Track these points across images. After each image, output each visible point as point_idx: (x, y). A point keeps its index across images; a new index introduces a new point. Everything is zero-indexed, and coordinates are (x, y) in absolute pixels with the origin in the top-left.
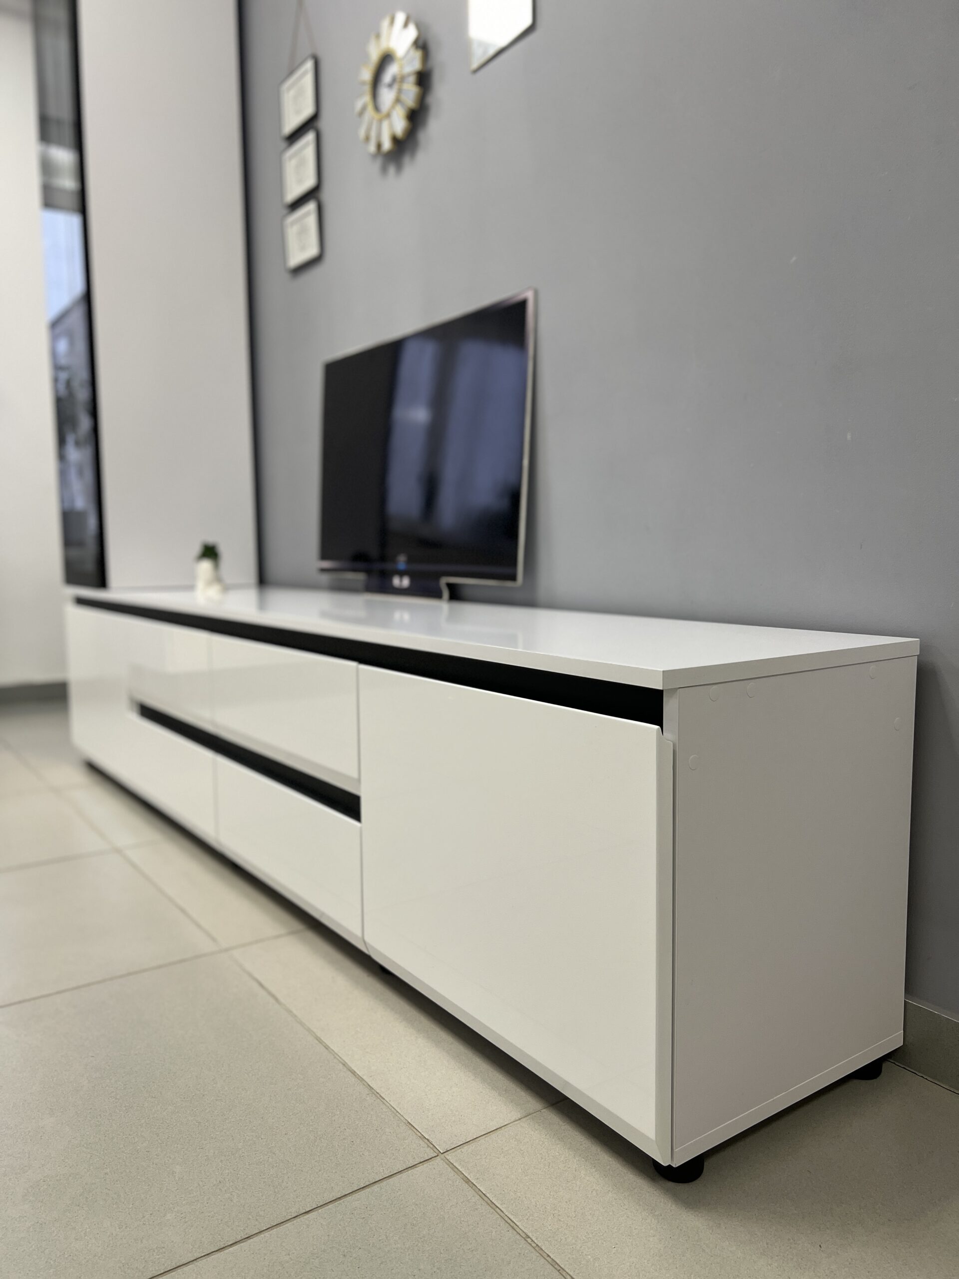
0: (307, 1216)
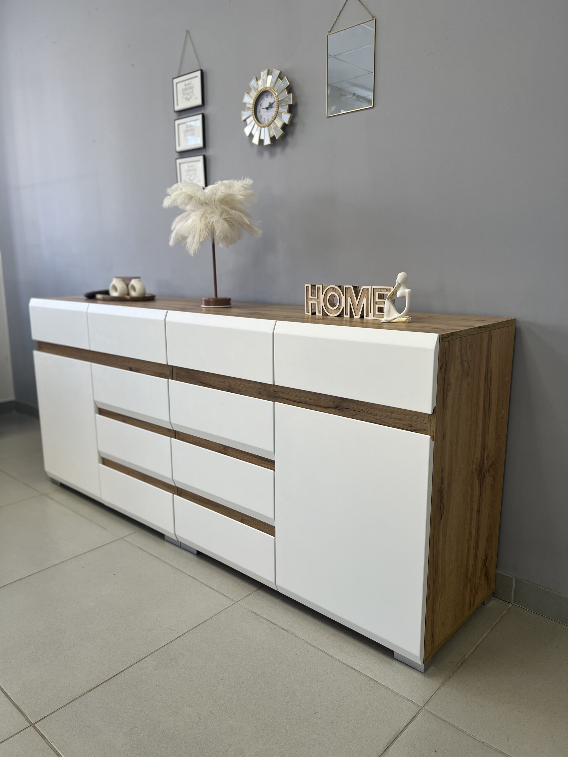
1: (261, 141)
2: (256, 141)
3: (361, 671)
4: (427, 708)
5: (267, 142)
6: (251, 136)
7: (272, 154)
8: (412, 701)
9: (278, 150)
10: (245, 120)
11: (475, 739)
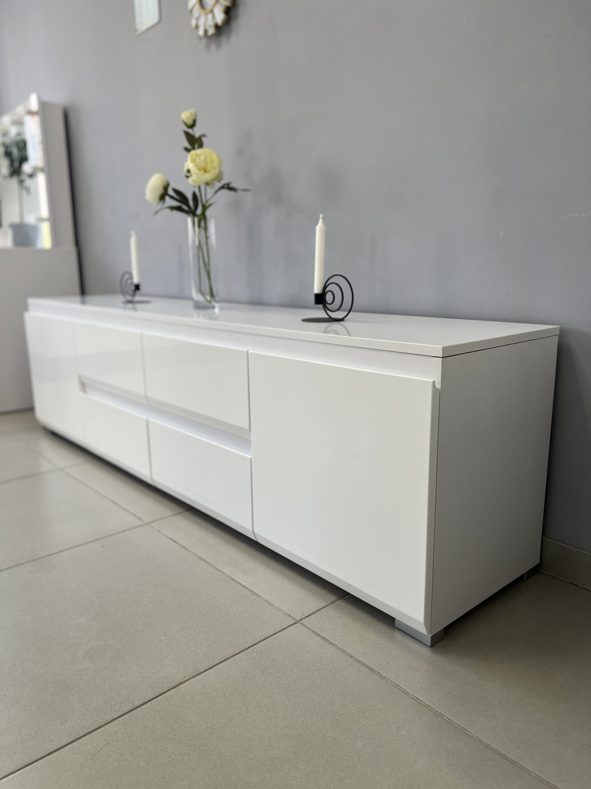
0: (238, 655)
1: (206, 31)
2: (201, 32)
3: (247, 586)
4: (304, 621)
5: (211, 31)
6: (197, 27)
7: (219, 46)
8: (289, 615)
9: (224, 39)
10: (191, 11)
11: (344, 653)
